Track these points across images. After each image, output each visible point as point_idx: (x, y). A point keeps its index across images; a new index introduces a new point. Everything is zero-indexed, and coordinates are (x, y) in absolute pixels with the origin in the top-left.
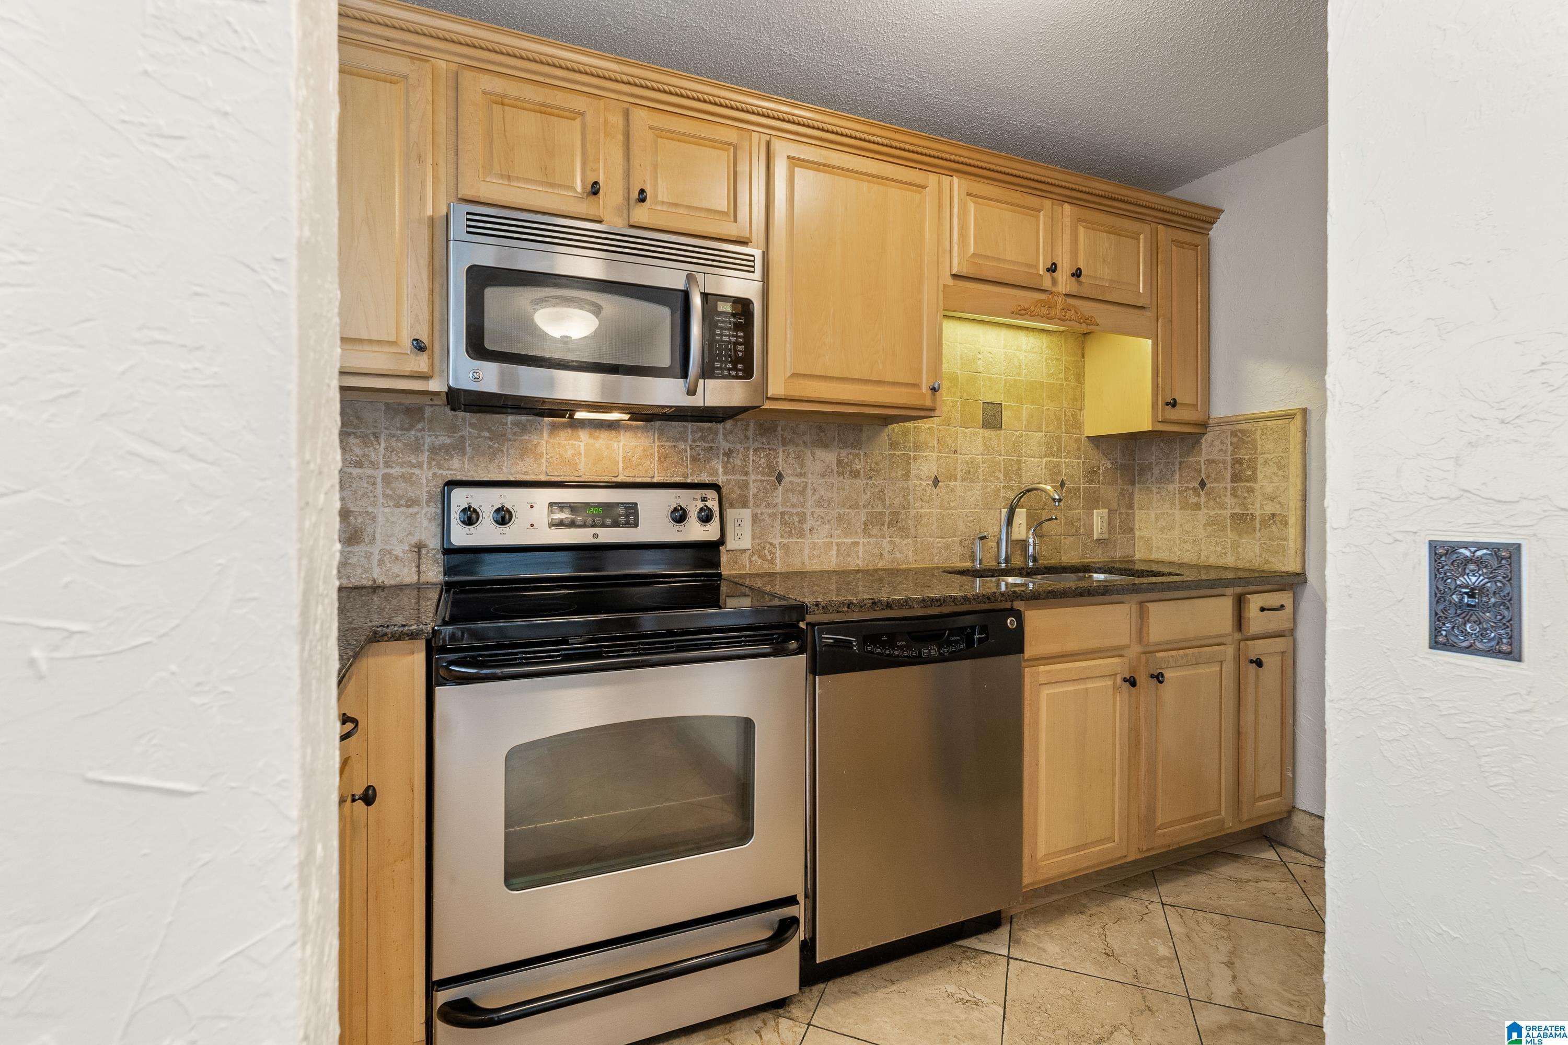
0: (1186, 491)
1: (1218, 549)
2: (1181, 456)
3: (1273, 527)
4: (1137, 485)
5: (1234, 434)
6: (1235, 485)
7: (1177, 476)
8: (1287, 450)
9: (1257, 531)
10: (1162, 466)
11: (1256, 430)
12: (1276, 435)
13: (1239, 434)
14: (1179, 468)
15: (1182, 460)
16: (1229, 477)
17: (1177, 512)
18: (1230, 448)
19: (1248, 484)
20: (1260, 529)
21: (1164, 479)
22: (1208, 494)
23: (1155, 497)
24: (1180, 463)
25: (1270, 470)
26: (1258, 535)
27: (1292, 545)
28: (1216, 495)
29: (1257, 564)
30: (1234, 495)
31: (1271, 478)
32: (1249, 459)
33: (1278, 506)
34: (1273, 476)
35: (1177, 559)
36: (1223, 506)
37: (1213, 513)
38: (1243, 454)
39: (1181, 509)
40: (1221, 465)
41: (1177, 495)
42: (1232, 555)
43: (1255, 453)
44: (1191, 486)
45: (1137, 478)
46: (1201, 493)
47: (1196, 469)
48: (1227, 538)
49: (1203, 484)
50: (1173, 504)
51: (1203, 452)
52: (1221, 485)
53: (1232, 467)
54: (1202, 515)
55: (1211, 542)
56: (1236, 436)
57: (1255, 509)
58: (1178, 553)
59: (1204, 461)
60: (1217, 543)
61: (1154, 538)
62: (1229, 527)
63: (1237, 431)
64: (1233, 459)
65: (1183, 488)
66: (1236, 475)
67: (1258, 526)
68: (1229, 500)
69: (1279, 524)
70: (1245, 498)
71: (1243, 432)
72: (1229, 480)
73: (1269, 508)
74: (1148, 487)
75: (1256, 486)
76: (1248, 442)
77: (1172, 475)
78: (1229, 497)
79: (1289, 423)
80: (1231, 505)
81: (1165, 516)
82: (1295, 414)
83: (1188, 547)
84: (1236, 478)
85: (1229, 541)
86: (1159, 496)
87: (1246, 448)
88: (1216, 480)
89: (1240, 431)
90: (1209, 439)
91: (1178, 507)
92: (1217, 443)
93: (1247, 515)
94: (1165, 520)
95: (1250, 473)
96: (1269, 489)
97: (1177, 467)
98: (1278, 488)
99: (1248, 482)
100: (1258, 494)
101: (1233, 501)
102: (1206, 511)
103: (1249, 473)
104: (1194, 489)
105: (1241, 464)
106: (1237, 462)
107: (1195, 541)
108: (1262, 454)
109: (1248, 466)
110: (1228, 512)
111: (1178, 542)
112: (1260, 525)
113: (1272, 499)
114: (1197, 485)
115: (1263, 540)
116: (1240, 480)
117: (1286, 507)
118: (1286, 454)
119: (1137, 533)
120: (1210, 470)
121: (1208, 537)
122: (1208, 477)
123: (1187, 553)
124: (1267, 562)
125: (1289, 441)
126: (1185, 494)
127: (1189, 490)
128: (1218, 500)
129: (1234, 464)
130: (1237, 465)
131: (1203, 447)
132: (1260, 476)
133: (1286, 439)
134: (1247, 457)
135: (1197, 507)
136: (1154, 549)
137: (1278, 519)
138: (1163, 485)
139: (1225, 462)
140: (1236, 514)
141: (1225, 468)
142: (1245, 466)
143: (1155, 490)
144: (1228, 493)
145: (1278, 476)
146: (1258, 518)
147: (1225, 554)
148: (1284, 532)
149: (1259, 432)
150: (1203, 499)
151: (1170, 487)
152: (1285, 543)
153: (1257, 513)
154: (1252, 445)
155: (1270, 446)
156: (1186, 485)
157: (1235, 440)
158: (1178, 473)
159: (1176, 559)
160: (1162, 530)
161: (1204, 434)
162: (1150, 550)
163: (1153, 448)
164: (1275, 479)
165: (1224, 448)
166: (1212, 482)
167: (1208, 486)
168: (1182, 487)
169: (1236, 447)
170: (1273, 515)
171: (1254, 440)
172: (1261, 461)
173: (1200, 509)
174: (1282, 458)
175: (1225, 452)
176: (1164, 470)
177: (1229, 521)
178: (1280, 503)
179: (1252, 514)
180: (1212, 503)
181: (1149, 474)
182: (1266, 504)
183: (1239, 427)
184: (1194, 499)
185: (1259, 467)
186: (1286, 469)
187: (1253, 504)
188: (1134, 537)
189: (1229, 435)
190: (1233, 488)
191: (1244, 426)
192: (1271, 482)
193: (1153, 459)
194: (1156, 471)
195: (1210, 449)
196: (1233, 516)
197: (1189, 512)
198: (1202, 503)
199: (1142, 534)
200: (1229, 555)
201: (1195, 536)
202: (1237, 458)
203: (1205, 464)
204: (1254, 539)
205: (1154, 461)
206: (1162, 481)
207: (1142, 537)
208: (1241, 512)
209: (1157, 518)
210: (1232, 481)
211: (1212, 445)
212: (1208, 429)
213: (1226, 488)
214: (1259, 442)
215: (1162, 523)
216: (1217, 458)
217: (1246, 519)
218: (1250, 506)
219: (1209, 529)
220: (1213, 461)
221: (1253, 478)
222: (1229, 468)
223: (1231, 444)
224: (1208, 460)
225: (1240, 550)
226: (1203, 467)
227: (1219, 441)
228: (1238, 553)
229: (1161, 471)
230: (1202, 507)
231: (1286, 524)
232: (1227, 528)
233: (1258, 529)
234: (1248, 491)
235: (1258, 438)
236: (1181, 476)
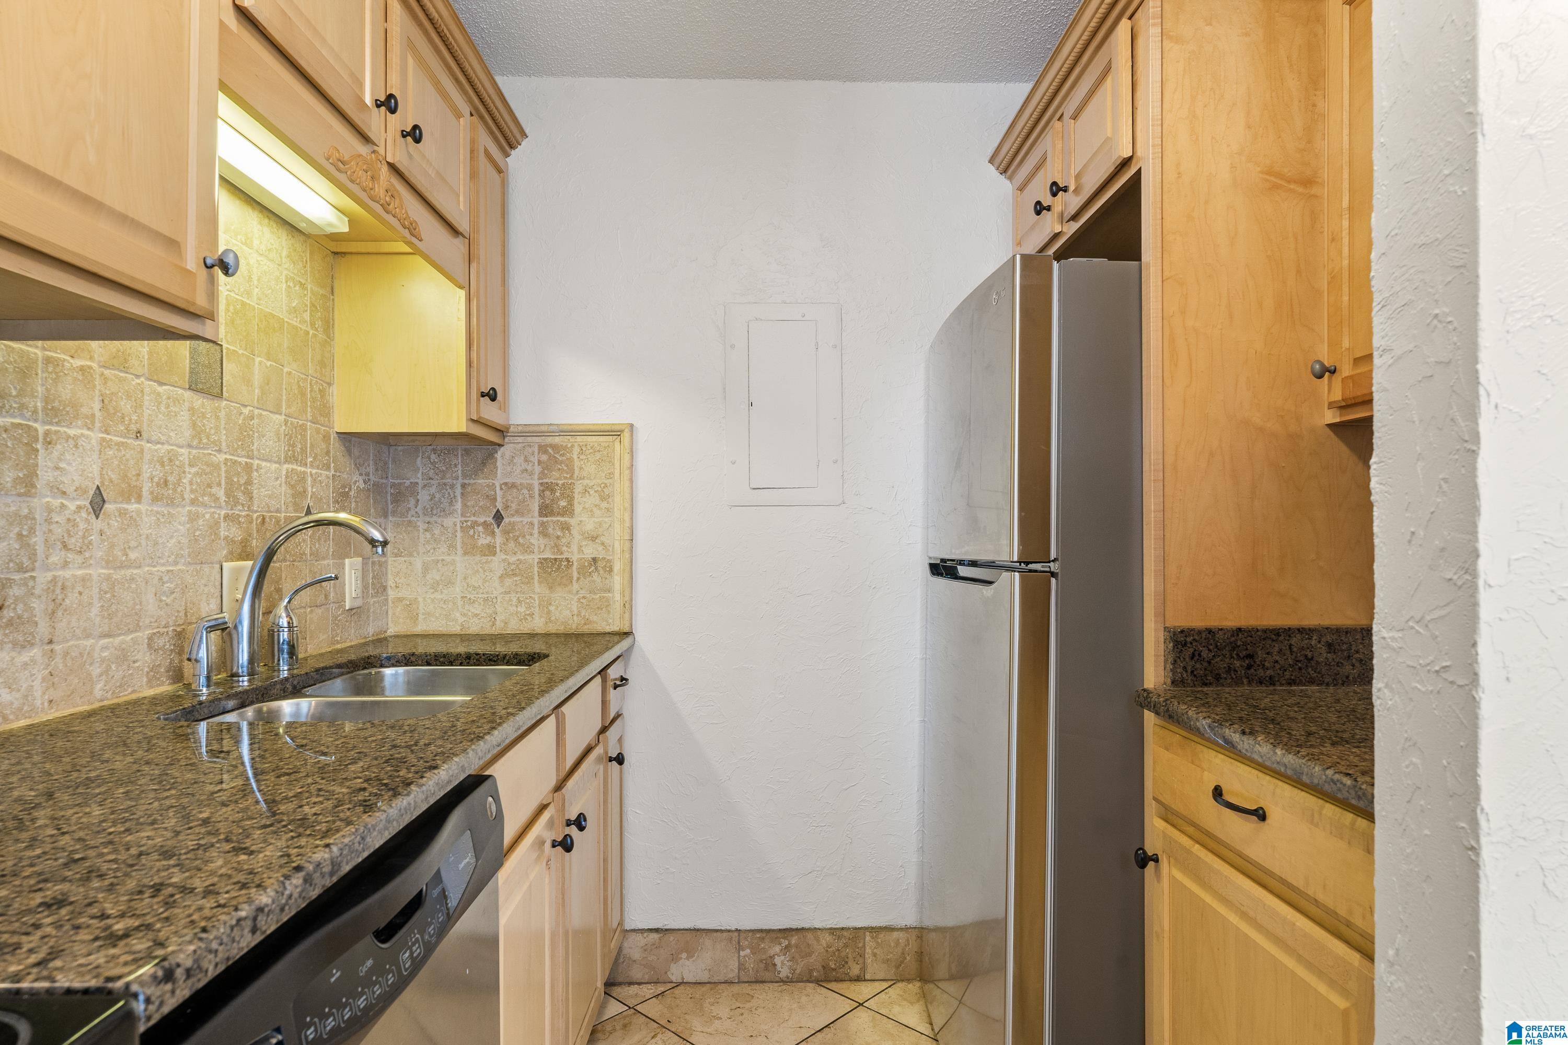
0: (473, 527)
1: (522, 609)
2: (465, 476)
3: (595, 576)
4: (390, 518)
5: (543, 449)
6: (545, 519)
7: (459, 506)
8: (610, 475)
9: (574, 582)
10: (433, 490)
11: (572, 446)
12: (598, 456)
13: (550, 450)
14: (462, 494)
15: (466, 481)
16: (537, 509)
17: (458, 559)
18: (538, 469)
19: (562, 519)
20: (578, 579)
21: (436, 509)
22: (506, 532)
23: (422, 536)
24: (464, 486)
25: (592, 499)
26: (575, 586)
27: (617, 597)
28: (517, 533)
29: (574, 626)
30: (544, 533)
31: (591, 511)
32: (563, 484)
33: (601, 548)
34: (595, 509)
35: (459, 628)
36: (528, 549)
37: (513, 559)
38: (554, 477)
39: (466, 553)
40: (525, 491)
41: (459, 534)
42: (541, 617)
43: (571, 477)
44: (481, 520)
45: (390, 507)
46: (496, 530)
47: (487, 496)
48: (534, 592)
49: (498, 517)
50: (452, 547)
51: (499, 471)
52: (526, 520)
53: (540, 495)
54: (497, 563)
55: (510, 600)
56: (546, 452)
57: (572, 553)
58: (461, 620)
59: (501, 485)
60: (519, 601)
61: (420, 599)
62: (536, 577)
63: (547, 446)
64: (541, 484)
65: (469, 524)
66: (547, 506)
67: (575, 575)
68: (536, 540)
69: (601, 572)
70: (558, 537)
71: (554, 447)
72: (536, 514)
73: (590, 551)
74: (410, 521)
75: (573, 521)
76: (562, 462)
77: (451, 504)
78: (536, 535)
79: (613, 442)
80: (539, 547)
81: (440, 565)
82: (622, 431)
83: (476, 609)
84: (546, 510)
85: (536, 597)
86: (428, 535)
87: (559, 469)
88: (518, 512)
89: (551, 446)
90: (508, 455)
91: (460, 551)
92: (519, 460)
93: (561, 560)
94: (438, 571)
95: (565, 504)
96: (589, 526)
97: (458, 491)
98: (600, 524)
99: (563, 516)
100: (575, 532)
101: (543, 541)
102: (504, 557)
103: (563, 503)
104: (485, 525)
105: (553, 491)
106: (547, 487)
107: (486, 600)
108: (581, 479)
109: (562, 494)
110: (534, 559)
111: (460, 603)
112: (579, 573)
113: (594, 539)
114: (490, 519)
115: (582, 593)
116: (552, 514)
117: (611, 549)
118: (610, 481)
119: (391, 594)
120: (510, 498)
121: (506, 593)
122: (507, 507)
123: (475, 620)
124: (588, 622)
125: (613, 464)
126: (471, 532)
127: (479, 525)
128: (521, 540)
129: (543, 491)
130: (547, 493)
131: (499, 464)
132: (578, 509)
133: (610, 462)
134: (560, 482)
135: (491, 550)
136: (421, 617)
137: (600, 564)
138: (435, 518)
139: (530, 488)
140: (545, 559)
141: (531, 497)
142: (558, 494)
143: (422, 526)
144: (536, 531)
145: (600, 509)
146: (575, 564)
147: (532, 615)
148: (607, 581)
149: (576, 450)
150: (499, 539)
151: (448, 522)
152: (610, 595)
153: (575, 558)
154: (567, 466)
155: (590, 469)
156: (473, 518)
157: (544, 458)
158: (460, 500)
159: (456, 629)
160: (435, 587)
161: (500, 445)
162: (415, 619)
163: (419, 459)
164: (597, 512)
165: (529, 468)
166: (513, 515)
167: (506, 520)
168: (466, 521)
169: (546, 468)
170: (594, 560)
171: (571, 460)
172: (578, 488)
173: (494, 554)
174: (606, 486)
175: (532, 474)
176: (437, 496)
177: (536, 569)
178: (603, 544)
179: (568, 560)
180: (512, 544)
181: (412, 501)
182: (586, 545)
183: (549, 440)
184: (484, 540)
185: (576, 496)
186: (610, 500)
187: (568, 545)
188: (387, 600)
189: (536, 449)
190: (542, 524)
191: (557, 440)
192: (592, 516)
193: (419, 479)
194: (423, 496)
195: (509, 469)
196: (543, 562)
197: (478, 558)
198: (498, 545)
199: (400, 595)
200: (536, 616)
201: (487, 593)
202: (547, 483)
203: (501, 489)
204: (570, 592)
205: (419, 481)
206: (435, 512)
207: (400, 600)
208: (553, 557)
209: (426, 569)
210: (541, 514)
211: (511, 461)
212: (507, 440)
213: (532, 524)
214: (577, 463)
215: (434, 575)
216: (518, 482)
217: (559, 566)
218: (565, 548)
219: (508, 582)
220: (514, 486)
221: (568, 511)
222: (537, 496)
223: (540, 462)
224: (506, 484)
225: (552, 608)
226: (499, 493)
227: (522, 458)
228: (549, 612)
229: (432, 497)
230: (498, 550)
231: (611, 570)
232: (533, 579)
233: (575, 578)
234: (563, 529)
235: (575, 457)
236: (465, 505)
